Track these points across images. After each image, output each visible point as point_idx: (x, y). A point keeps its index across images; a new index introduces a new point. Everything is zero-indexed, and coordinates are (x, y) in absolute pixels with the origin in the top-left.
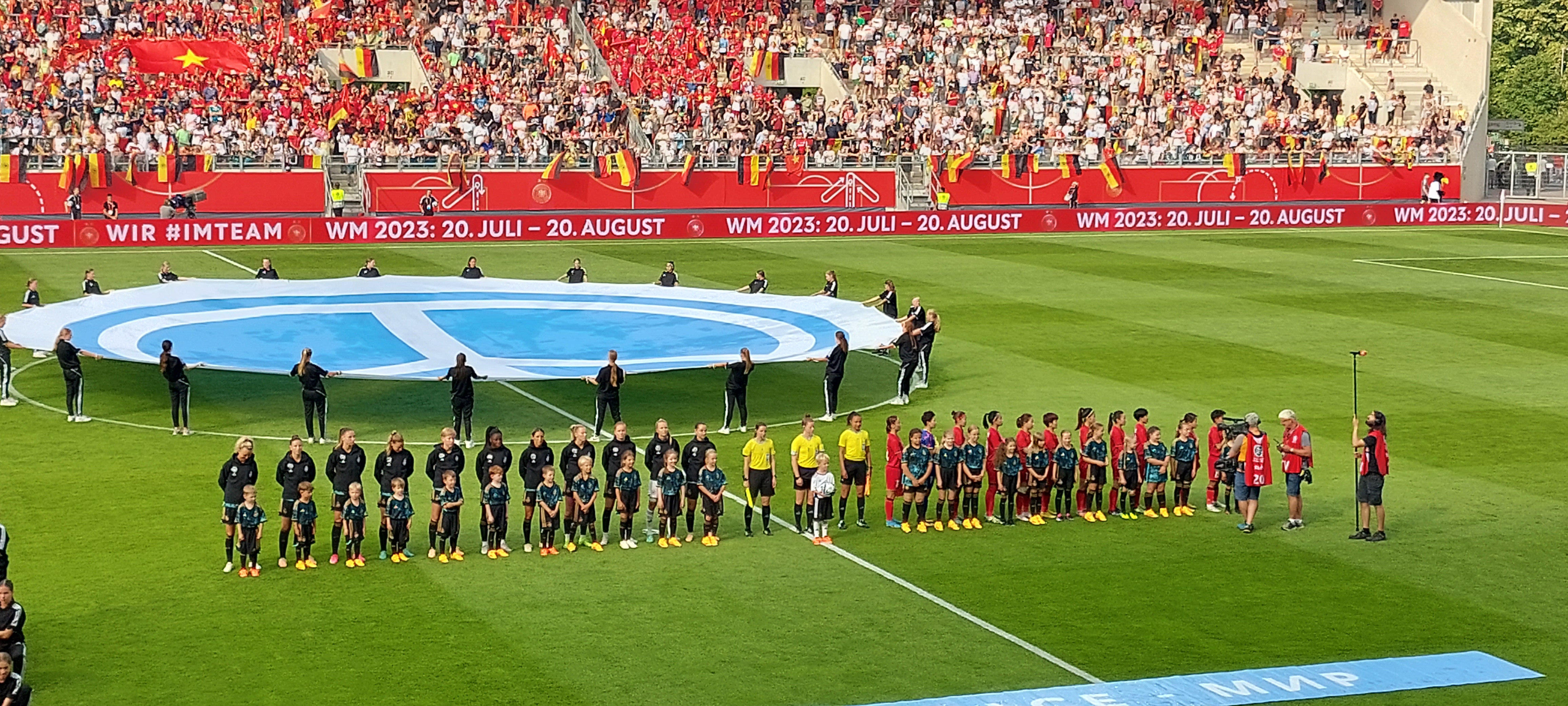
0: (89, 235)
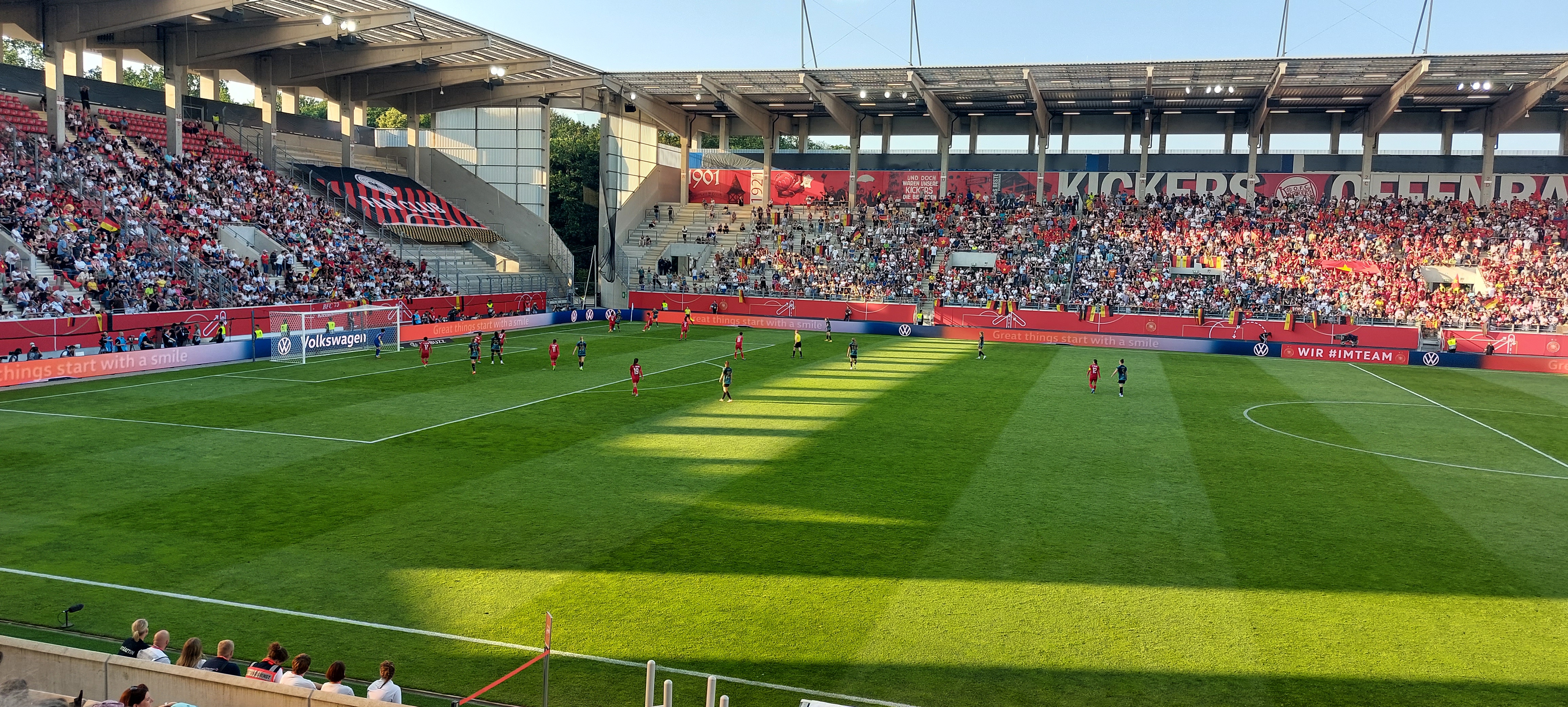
0: (1289, 352)
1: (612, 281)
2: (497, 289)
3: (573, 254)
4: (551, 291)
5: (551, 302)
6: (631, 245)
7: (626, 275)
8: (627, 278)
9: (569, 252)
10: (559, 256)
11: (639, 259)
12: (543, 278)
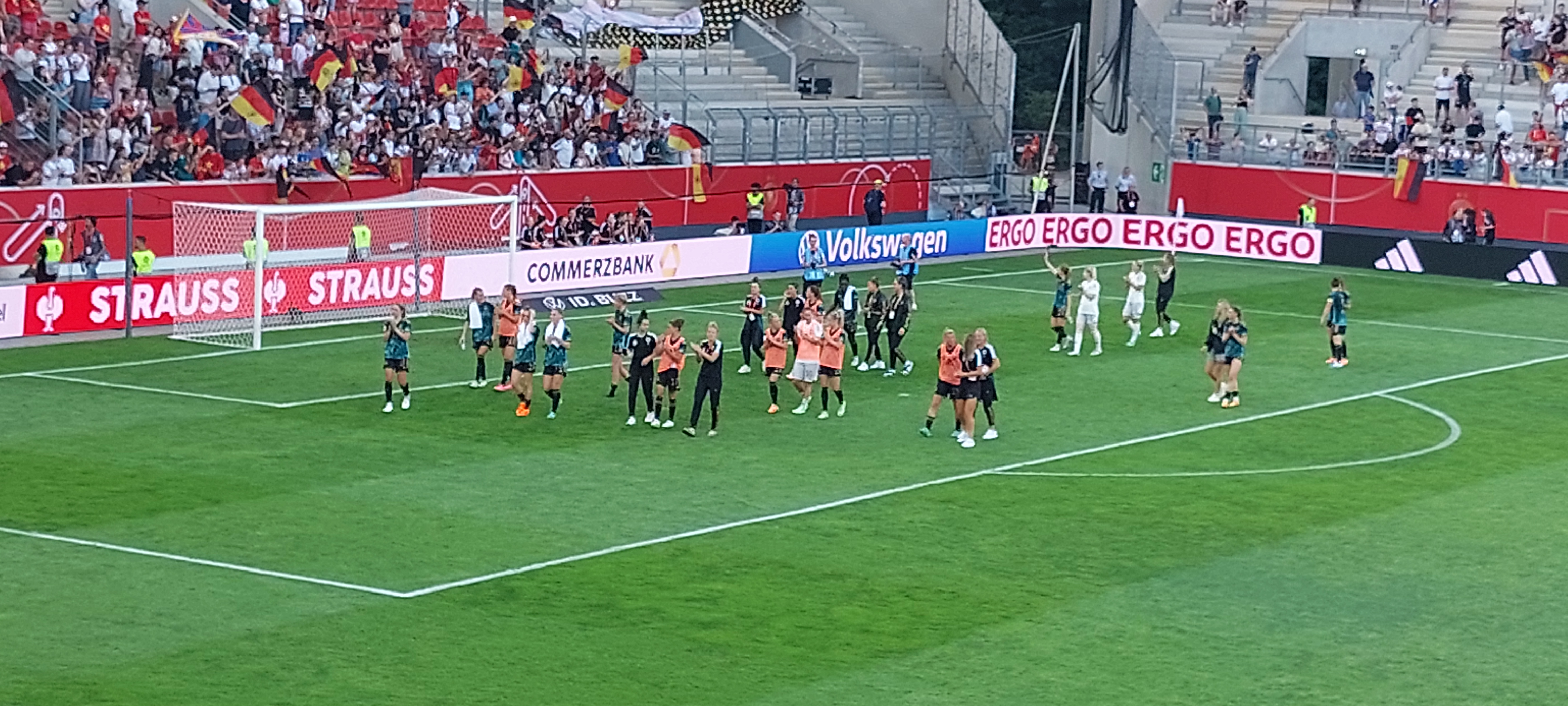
1: (1121, 129)
2: (794, 148)
3: (1015, 49)
4: (944, 156)
5: (945, 190)
6: (1189, 20)
7: (1165, 113)
8: (1168, 120)
9: (1003, 43)
10: (973, 56)
11: (1209, 63)
12: (922, 119)
